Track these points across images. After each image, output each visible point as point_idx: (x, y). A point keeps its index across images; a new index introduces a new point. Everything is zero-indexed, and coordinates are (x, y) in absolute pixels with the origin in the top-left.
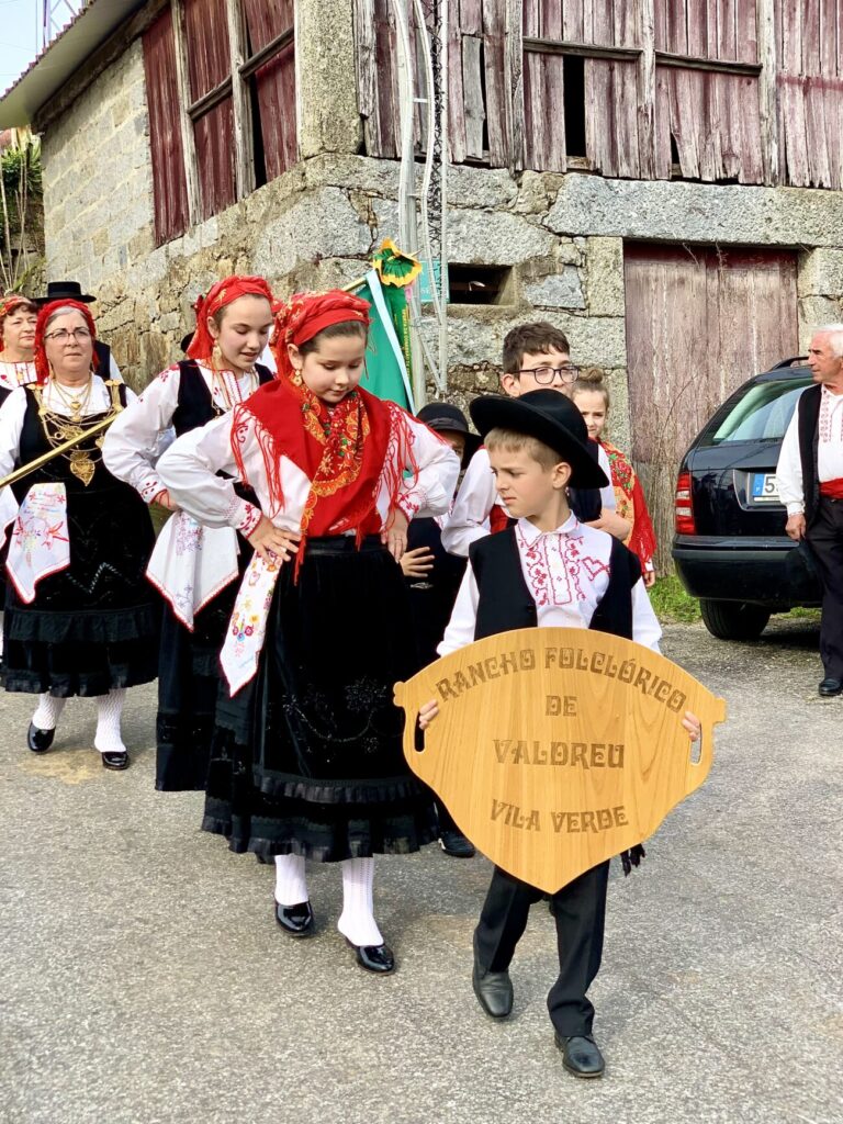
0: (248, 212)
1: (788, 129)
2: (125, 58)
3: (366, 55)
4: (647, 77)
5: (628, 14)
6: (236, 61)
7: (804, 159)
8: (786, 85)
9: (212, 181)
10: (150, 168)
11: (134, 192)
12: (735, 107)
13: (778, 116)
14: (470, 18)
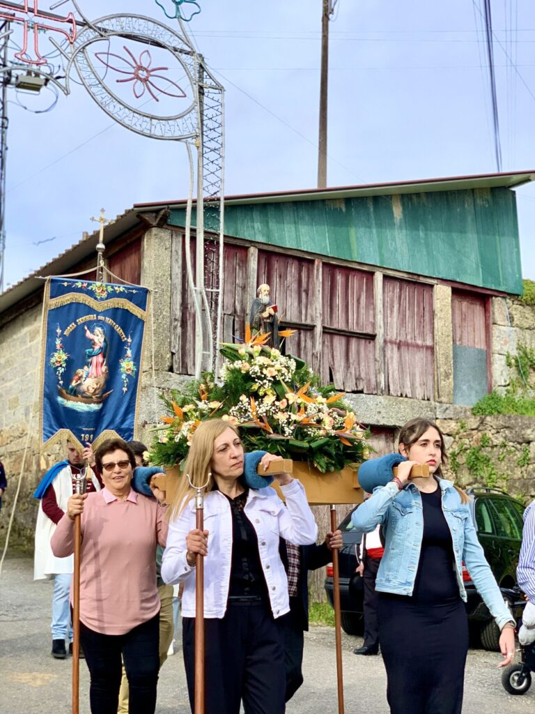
1: (390, 367)
3: (176, 323)
4: (318, 338)
5: (309, 306)
7: (397, 382)
8: (389, 344)
12: (362, 354)
13: (384, 359)
14: (229, 306)
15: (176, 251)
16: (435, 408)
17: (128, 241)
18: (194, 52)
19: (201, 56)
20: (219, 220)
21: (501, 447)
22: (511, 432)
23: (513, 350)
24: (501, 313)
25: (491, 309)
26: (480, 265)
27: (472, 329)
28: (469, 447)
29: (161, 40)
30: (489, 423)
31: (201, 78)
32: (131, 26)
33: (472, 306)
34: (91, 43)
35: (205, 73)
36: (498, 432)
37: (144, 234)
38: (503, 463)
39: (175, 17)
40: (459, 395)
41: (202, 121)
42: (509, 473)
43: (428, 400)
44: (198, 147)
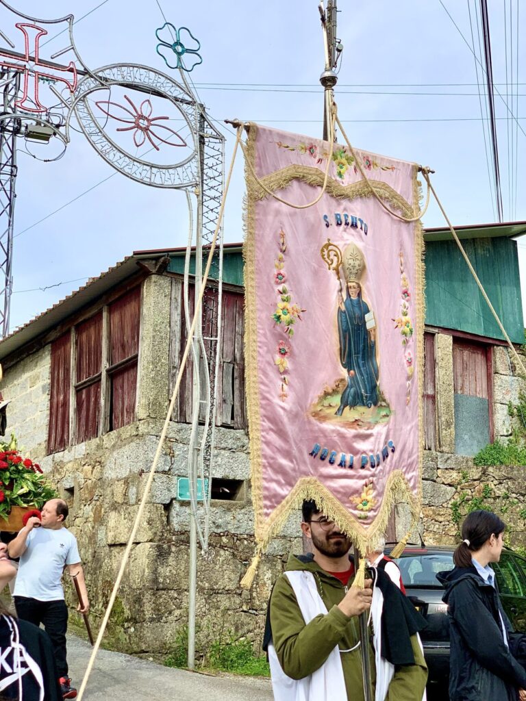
0: (104, 443)
2: (40, 353)
3: (175, 371)
6: (105, 365)
9: (84, 423)
10: (48, 412)
11: (37, 424)
14: (228, 354)
15: (175, 298)
16: (437, 458)
17: (128, 288)
18: (195, 102)
19: (202, 106)
20: (218, 268)
21: (504, 498)
22: (513, 483)
23: (515, 399)
24: (503, 363)
25: (493, 358)
26: (481, 314)
27: (474, 378)
28: (471, 497)
29: (162, 90)
30: (491, 474)
31: (202, 128)
32: (132, 76)
33: (474, 355)
34: (91, 92)
35: (206, 122)
36: (500, 483)
37: (144, 281)
38: (506, 515)
39: (176, 68)
40: (461, 444)
41: (202, 169)
42: (512, 525)
43: (430, 449)
44: (198, 196)
